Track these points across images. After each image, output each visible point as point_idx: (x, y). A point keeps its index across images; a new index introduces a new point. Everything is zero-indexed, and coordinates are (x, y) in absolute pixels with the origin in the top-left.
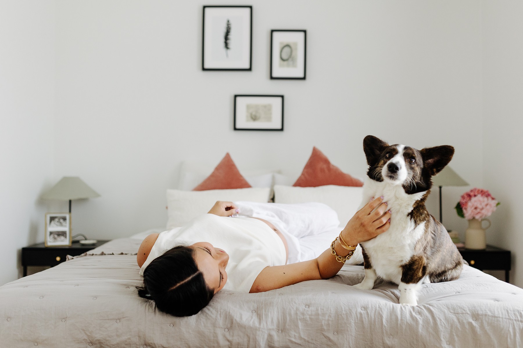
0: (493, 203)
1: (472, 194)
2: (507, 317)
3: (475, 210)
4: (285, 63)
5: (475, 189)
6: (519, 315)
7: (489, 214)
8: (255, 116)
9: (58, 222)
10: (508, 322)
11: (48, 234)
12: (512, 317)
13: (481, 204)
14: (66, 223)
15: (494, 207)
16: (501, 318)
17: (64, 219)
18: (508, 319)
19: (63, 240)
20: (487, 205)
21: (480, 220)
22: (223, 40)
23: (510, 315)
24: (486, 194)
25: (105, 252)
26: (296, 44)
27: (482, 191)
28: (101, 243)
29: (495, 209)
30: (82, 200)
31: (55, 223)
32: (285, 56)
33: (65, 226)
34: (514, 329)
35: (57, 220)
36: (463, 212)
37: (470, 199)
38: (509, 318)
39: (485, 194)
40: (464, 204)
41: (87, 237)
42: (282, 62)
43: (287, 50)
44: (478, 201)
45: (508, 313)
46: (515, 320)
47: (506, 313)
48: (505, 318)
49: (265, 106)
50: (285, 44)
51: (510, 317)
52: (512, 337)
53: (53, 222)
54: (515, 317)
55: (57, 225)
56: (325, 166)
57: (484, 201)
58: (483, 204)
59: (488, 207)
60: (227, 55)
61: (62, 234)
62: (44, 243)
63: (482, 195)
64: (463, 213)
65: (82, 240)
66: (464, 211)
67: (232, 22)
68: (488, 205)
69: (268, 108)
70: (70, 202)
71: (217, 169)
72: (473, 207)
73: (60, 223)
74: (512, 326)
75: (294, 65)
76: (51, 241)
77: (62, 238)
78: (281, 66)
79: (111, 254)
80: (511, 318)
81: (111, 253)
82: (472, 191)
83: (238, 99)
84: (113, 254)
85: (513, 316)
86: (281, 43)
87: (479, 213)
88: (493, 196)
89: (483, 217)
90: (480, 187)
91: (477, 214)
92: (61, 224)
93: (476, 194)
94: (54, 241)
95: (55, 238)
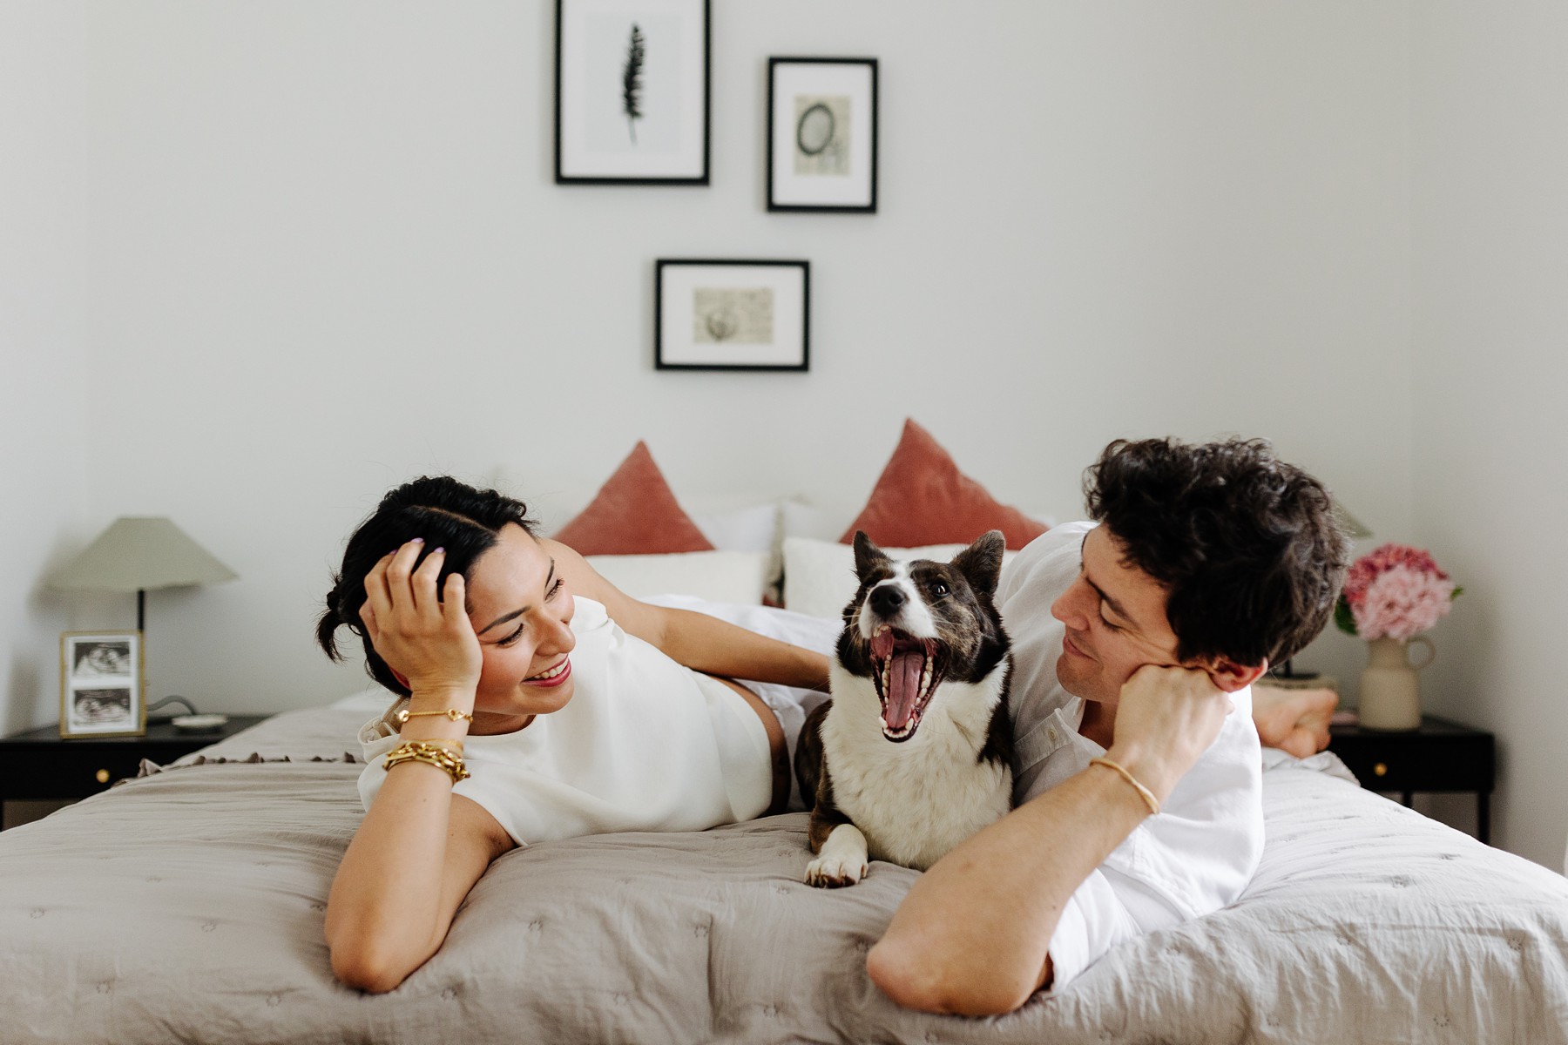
0: (1442, 589)
1: (1379, 562)
2: (1437, 923)
3: (1387, 612)
4: (814, 160)
5: (1389, 548)
6: (1472, 915)
7: (1431, 623)
8: (722, 326)
9: (101, 659)
10: (1441, 937)
11: (71, 697)
12: (1453, 922)
13: (1405, 593)
14: (128, 663)
15: (1446, 601)
16: (1420, 928)
17: (123, 650)
18: (1441, 928)
19: (121, 716)
20: (1423, 595)
21: (1402, 640)
22: (618, 88)
23: (1443, 917)
24: (1422, 561)
25: (261, 755)
26: (846, 103)
27: (1409, 554)
28: (240, 723)
29: (1447, 607)
30: (179, 592)
31: (91, 665)
32: (811, 141)
33: (127, 674)
34: (1463, 955)
35: (98, 653)
36: (1355, 618)
37: (1373, 578)
38: (1443, 925)
39: (1419, 562)
40: (1357, 593)
41: (199, 707)
42: (803, 158)
43: (817, 119)
44: (1396, 583)
45: (1438, 914)
46: (1463, 930)
47: (1433, 913)
48: (1432, 928)
49: (752, 296)
50: (812, 102)
51: (1446, 924)
52: (1459, 980)
53: (85, 661)
54: (1461, 922)
55: (100, 671)
56: (941, 482)
57: (1414, 585)
58: (1413, 594)
59: (1427, 601)
60: (633, 137)
61: (118, 697)
62: (56, 727)
63: (1409, 566)
64: (1354, 620)
65: (178, 716)
66: (1356, 614)
67: (645, 32)
68: (1426, 597)
69: (761, 301)
70: (141, 595)
71: (608, 490)
72: (1383, 603)
73: (109, 662)
74: (1455, 949)
75: (841, 168)
76: (80, 719)
77: (116, 710)
78: (799, 169)
79: (282, 761)
80: (1450, 924)
81: (283, 758)
82: (1378, 553)
83: (669, 273)
84: (287, 760)
85: (1454, 920)
86: (799, 100)
87: (1400, 619)
88: (1441, 567)
89: (1413, 631)
90: (1405, 540)
91: (1394, 622)
92: (112, 668)
93: (1392, 561)
94: (91, 723)
95: (92, 711)
